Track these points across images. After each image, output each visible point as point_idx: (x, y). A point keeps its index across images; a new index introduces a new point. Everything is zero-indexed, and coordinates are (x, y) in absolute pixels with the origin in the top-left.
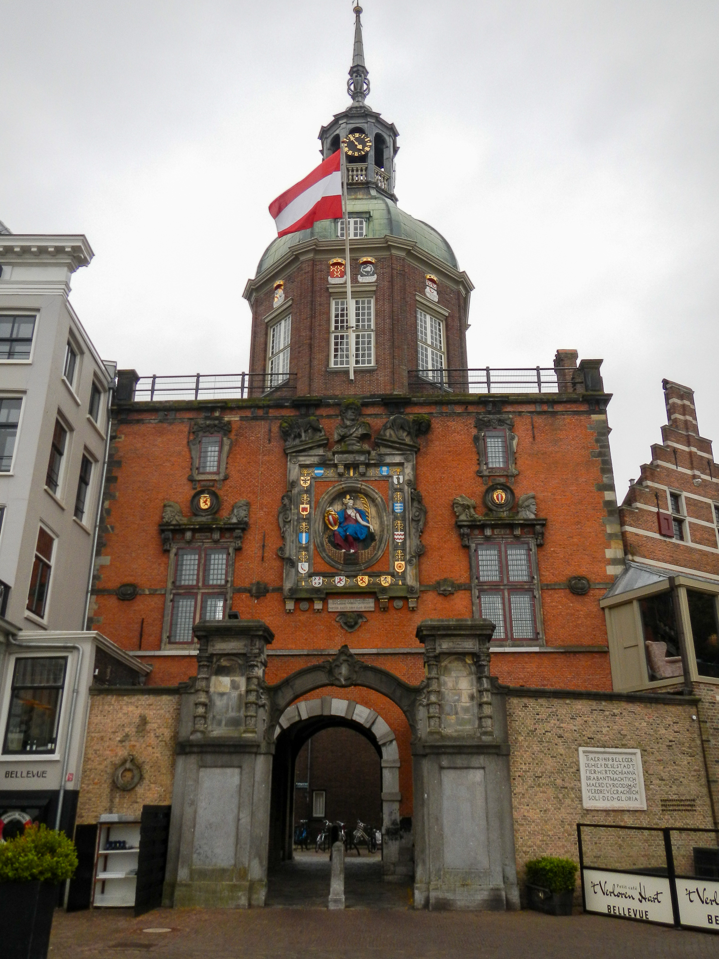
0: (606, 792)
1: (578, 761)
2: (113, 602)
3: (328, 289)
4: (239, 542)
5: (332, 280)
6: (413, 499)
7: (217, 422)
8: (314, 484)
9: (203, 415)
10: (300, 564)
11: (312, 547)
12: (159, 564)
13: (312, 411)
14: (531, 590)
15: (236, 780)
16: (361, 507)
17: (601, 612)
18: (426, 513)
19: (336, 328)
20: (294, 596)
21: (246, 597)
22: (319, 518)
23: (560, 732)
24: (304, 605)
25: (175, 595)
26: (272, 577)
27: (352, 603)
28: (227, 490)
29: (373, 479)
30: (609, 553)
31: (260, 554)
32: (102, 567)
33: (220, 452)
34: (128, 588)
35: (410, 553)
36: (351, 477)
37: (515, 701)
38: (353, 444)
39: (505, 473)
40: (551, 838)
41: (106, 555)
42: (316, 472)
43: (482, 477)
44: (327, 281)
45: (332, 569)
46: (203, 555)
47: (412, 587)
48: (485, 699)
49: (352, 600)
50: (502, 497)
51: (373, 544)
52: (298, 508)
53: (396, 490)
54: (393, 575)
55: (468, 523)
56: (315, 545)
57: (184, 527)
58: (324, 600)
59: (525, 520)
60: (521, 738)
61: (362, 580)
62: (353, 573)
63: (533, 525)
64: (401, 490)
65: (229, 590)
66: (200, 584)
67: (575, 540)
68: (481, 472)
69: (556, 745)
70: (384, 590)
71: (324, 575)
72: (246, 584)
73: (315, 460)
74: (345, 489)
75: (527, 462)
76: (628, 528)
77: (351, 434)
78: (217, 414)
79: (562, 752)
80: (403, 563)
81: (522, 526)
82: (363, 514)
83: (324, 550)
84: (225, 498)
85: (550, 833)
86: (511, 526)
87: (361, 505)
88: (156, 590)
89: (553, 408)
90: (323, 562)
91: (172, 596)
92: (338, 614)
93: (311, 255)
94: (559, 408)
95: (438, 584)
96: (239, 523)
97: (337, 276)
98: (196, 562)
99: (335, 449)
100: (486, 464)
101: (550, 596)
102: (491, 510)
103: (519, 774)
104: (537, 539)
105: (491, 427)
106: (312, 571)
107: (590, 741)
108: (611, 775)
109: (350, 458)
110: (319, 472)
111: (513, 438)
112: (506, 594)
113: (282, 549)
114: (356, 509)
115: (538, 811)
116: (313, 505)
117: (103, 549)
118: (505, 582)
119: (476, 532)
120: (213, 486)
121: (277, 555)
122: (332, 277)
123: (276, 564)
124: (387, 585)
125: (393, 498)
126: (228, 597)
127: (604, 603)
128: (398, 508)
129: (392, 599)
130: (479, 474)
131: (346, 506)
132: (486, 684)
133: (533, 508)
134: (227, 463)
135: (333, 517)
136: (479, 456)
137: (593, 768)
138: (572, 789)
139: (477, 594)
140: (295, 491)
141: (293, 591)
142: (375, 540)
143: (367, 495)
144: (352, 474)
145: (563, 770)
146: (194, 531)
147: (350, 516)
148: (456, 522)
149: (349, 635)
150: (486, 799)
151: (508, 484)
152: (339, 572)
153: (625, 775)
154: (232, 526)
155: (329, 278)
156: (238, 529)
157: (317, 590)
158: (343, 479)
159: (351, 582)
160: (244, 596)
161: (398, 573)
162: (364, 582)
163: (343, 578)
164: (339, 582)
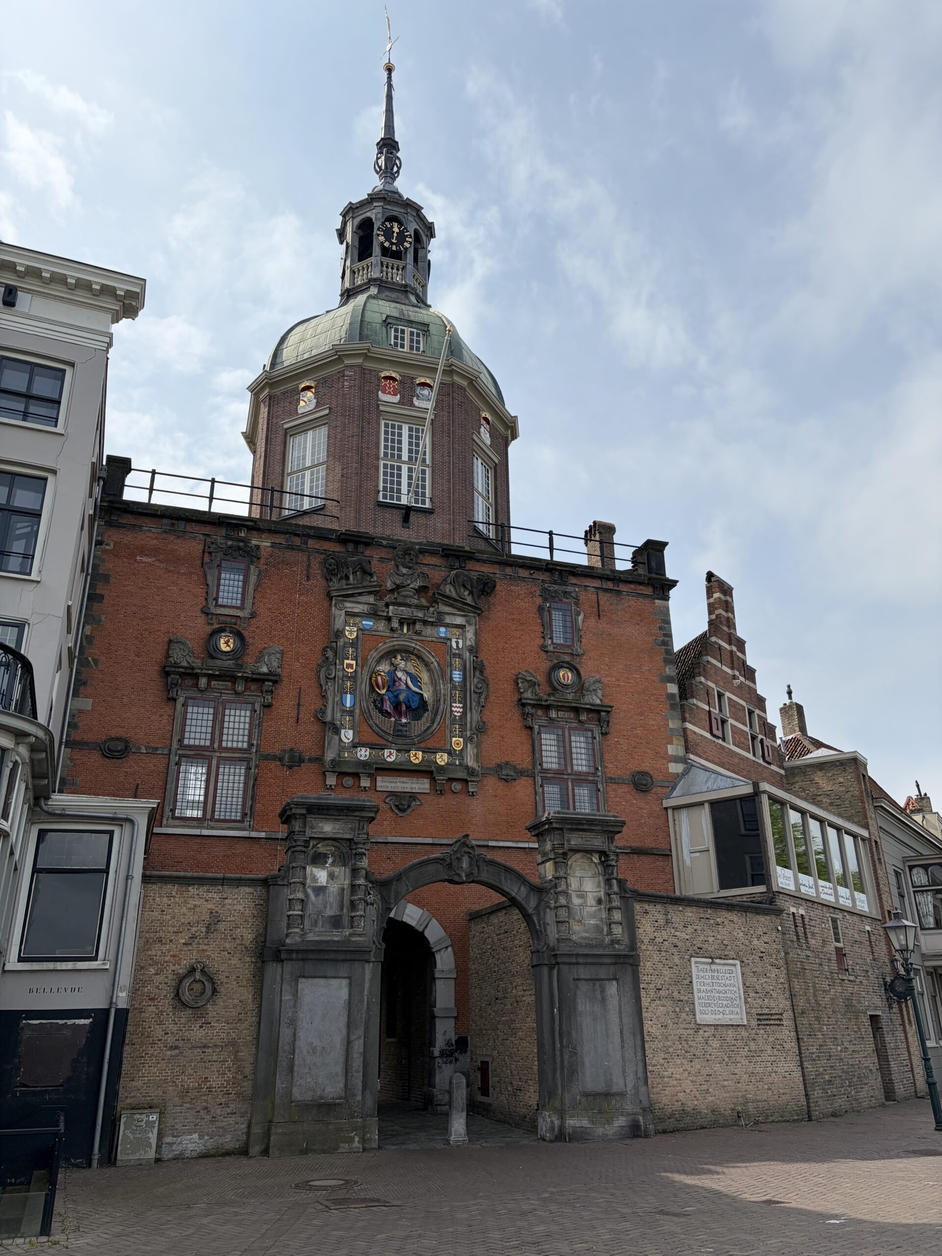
0: (713, 1005)
1: (691, 972)
2: (95, 758)
3: (378, 405)
4: (270, 697)
5: (382, 396)
6: (474, 669)
7: (241, 544)
8: (361, 636)
9: (223, 532)
10: (343, 731)
11: (357, 711)
12: (161, 716)
13: (361, 548)
14: (595, 783)
15: (344, 993)
16: (413, 671)
17: (664, 812)
18: (488, 685)
19: (386, 454)
20: (338, 770)
21: (276, 766)
22: (366, 677)
23: (675, 941)
24: (348, 781)
25: (181, 756)
26: (311, 746)
27: (404, 782)
28: (254, 632)
29: (430, 639)
30: (671, 750)
31: (294, 714)
32: (81, 711)
33: (245, 582)
34: (118, 743)
35: (471, 730)
36: (405, 634)
37: (638, 906)
38: (411, 597)
39: (570, 651)
40: (671, 1056)
41: (86, 697)
42: (364, 622)
43: (546, 652)
44: (378, 396)
45: (382, 740)
46: (221, 709)
47: (473, 769)
48: (615, 904)
49: (404, 779)
50: (568, 677)
52: (342, 663)
53: (455, 655)
54: (450, 754)
55: (532, 702)
56: (361, 710)
57: (199, 671)
58: (372, 777)
59: (592, 705)
61: (415, 755)
62: (404, 747)
63: (599, 712)
64: (459, 656)
65: (253, 756)
66: (216, 746)
67: (638, 732)
68: (546, 647)
69: (672, 954)
70: (441, 769)
71: (372, 746)
72: (276, 750)
73: (364, 608)
74: (396, 647)
75: (592, 642)
76: (688, 725)
77: (409, 585)
78: (243, 535)
79: (678, 962)
80: (461, 740)
81: (589, 711)
82: (415, 679)
83: (371, 717)
84: (251, 641)
85: (670, 1050)
86: (576, 710)
87: (412, 667)
88: (157, 749)
89: (618, 586)
90: (370, 730)
91: (177, 758)
92: (387, 793)
93: (359, 361)
94: (623, 587)
95: (500, 766)
96: (271, 673)
97: (389, 393)
98: (211, 717)
99: (387, 599)
100: (551, 638)
101: (614, 790)
102: (555, 689)
103: (644, 985)
104: (602, 727)
105: (557, 599)
106: (357, 741)
107: (699, 952)
108: (717, 988)
109: (405, 612)
110: (368, 623)
111: (578, 614)
112: (570, 784)
113: (323, 712)
115: (660, 1025)
116: (360, 661)
117: (81, 690)
118: (569, 771)
119: (540, 712)
120: (236, 624)
121: (316, 717)
122: (384, 392)
123: (315, 728)
124: (443, 763)
125: (451, 665)
126: (253, 764)
127: (667, 803)
128: (457, 676)
129: (451, 780)
130: (543, 648)
131: (395, 667)
132: (616, 888)
133: (600, 693)
134: (254, 598)
135: (382, 679)
136: (544, 629)
137: (702, 980)
138: (687, 1001)
139: (540, 782)
140: (341, 642)
141: (335, 763)
142: (428, 710)
143: (419, 657)
144: (405, 631)
145: (678, 982)
146: (211, 677)
147: (400, 679)
148: (520, 700)
149: (399, 819)
151: (573, 663)
152: (388, 743)
153: (728, 988)
154: (262, 677)
155: (380, 392)
156: (269, 680)
157: (365, 764)
158: (395, 635)
159: (402, 757)
160: (273, 765)
161: (455, 751)
162: (417, 758)
163: (394, 752)
164: (389, 756)
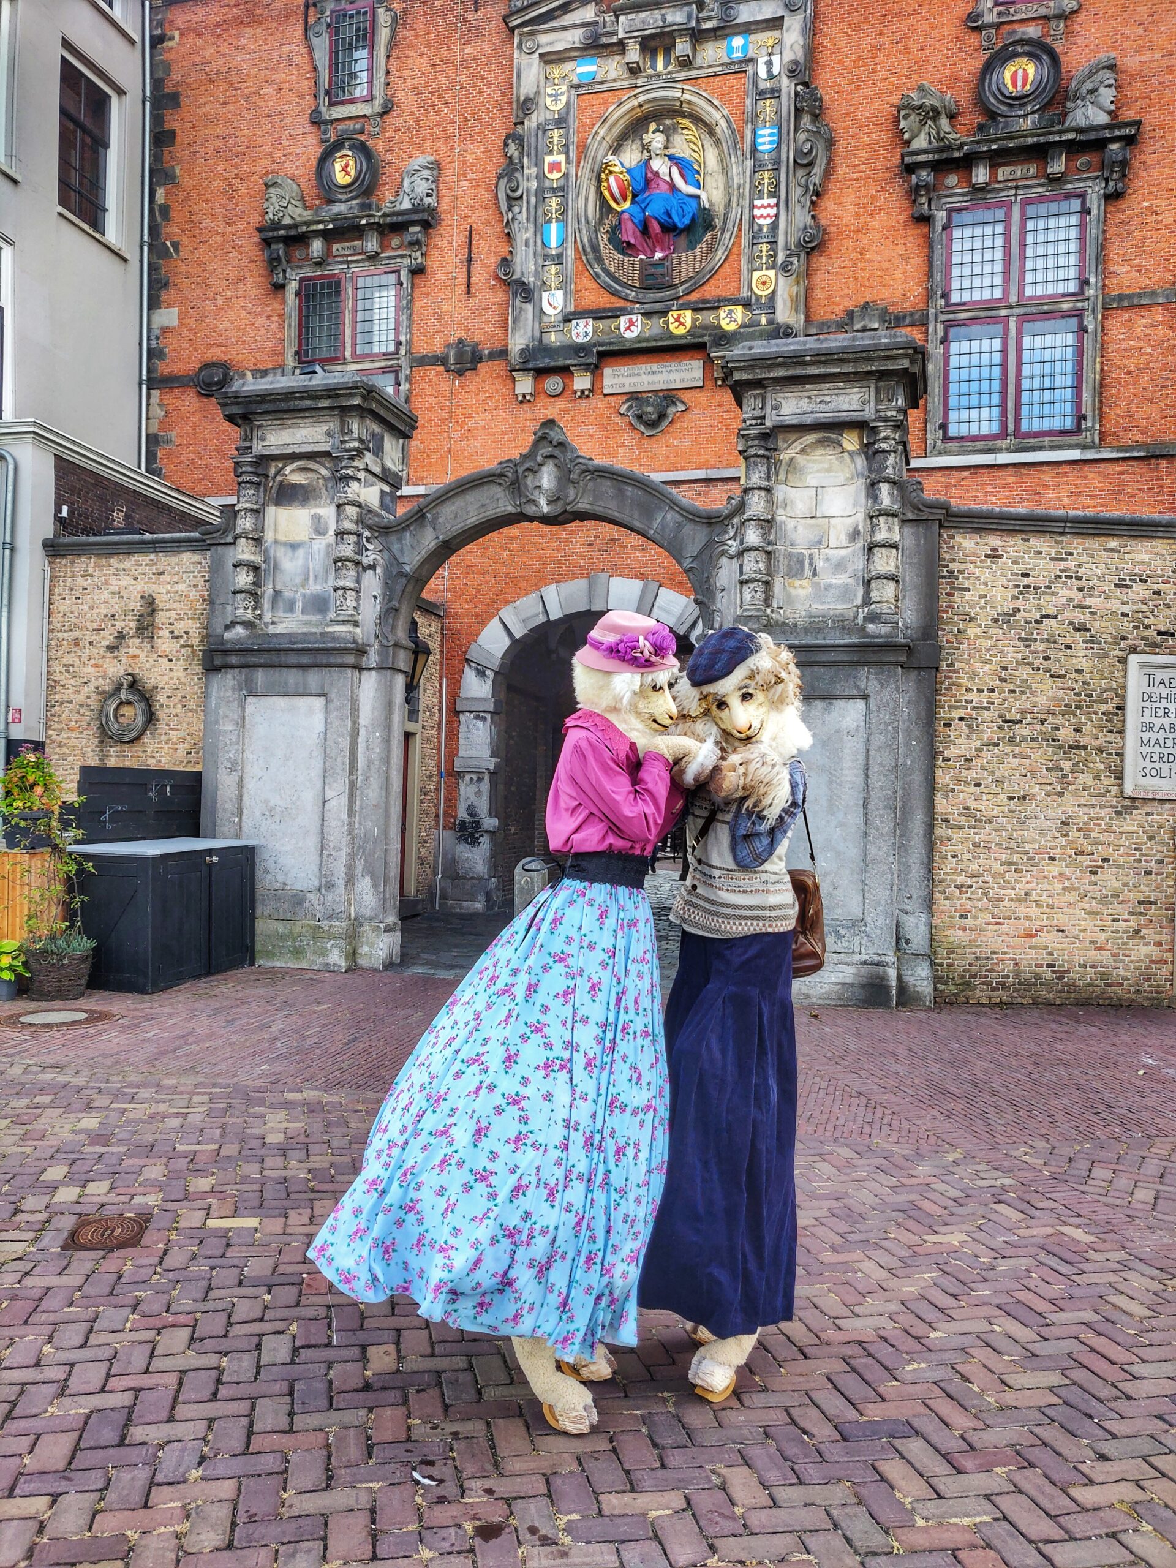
1: (1124, 687)
2: (190, 400)
4: (418, 254)
6: (798, 111)
8: (574, 101)
10: (545, 295)
11: (570, 253)
14: (1079, 315)
15: (317, 721)
16: (684, 152)
18: (831, 143)
20: (531, 365)
21: (438, 374)
22: (587, 185)
23: (1083, 617)
24: (553, 383)
26: (489, 328)
27: (653, 373)
28: (391, 139)
29: (709, 71)
31: (462, 278)
32: (165, 330)
33: (372, 45)
34: (215, 370)
35: (787, 248)
36: (659, 74)
37: (967, 543)
40: (1029, 858)
41: (170, 306)
42: (580, 70)
43: (979, 29)
45: (613, 299)
46: (350, 292)
47: (788, 327)
48: (881, 536)
49: (654, 367)
50: (1026, 77)
51: (708, 237)
52: (539, 163)
53: (761, 95)
54: (747, 305)
55: (930, 157)
56: (576, 249)
57: (304, 229)
58: (595, 370)
60: (972, 631)
61: (678, 320)
62: (658, 306)
63: (1100, 145)
64: (774, 92)
65: (403, 362)
66: (349, 354)
68: (980, 16)
69: (1069, 647)
70: (725, 338)
71: (597, 315)
72: (437, 348)
73: (575, 37)
74: (645, 108)
79: (1084, 664)
80: (772, 273)
81: (1073, 148)
82: (687, 168)
83: (599, 260)
84: (388, 157)
85: (1028, 847)
86: (1043, 152)
87: (684, 144)
90: (595, 286)
92: (624, 398)
95: (850, 316)
96: (417, 209)
98: (340, 307)
99: (619, 3)
101: (1126, 324)
102: (992, 115)
103: (962, 713)
104: (1107, 180)
106: (571, 308)
107: (1164, 640)
109: (652, 20)
110: (586, 68)
112: (1012, 328)
113: (505, 262)
114: (671, 158)
116: (573, 154)
117: (163, 296)
118: (1014, 299)
119: (952, 179)
120: (362, 132)
121: (497, 278)
123: (497, 297)
124: (732, 326)
125: (754, 117)
126: (402, 377)
128: (766, 139)
130: (973, 23)
131: (649, 151)
132: (886, 497)
133: (1107, 96)
134: (388, 72)
135: (617, 180)
137: (1163, 704)
138: (1100, 750)
139: (941, 333)
140: (532, 122)
141: (527, 354)
142: (713, 226)
143: (696, 119)
146: (326, 235)
147: (656, 174)
148: (903, 159)
149: (646, 442)
150: (867, 767)
151: (1048, 40)
152: (629, 305)
154: (400, 219)
156: (413, 223)
157: (580, 349)
158: (640, 82)
159: (654, 327)
160: (434, 372)
161: (758, 298)
162: (683, 324)
163: (638, 319)
164: (628, 328)
